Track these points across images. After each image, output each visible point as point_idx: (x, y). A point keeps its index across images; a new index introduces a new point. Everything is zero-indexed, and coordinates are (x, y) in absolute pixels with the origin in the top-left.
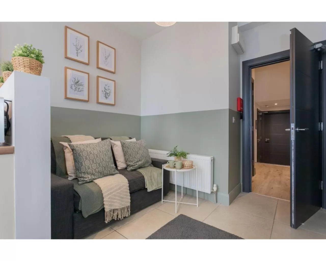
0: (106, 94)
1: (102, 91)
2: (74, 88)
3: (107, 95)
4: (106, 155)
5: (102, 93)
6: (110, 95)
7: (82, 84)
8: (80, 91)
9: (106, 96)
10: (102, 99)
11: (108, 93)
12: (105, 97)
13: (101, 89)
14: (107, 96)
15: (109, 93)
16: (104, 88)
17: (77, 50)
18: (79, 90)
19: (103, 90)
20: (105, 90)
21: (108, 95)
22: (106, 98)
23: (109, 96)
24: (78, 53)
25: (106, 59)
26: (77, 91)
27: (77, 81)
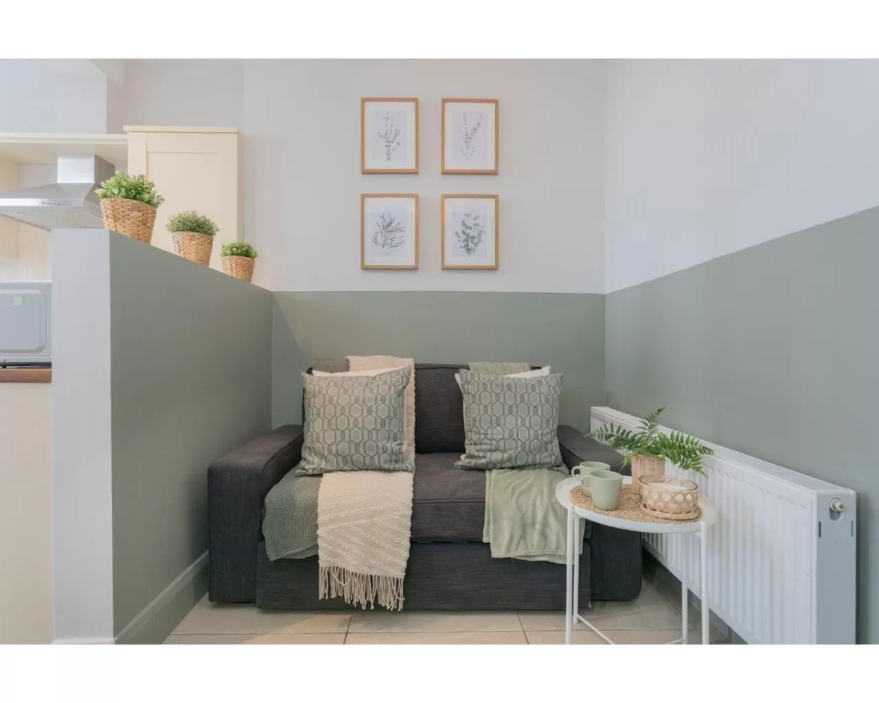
0: (469, 240)
1: (457, 234)
2: (380, 240)
3: (472, 242)
4: (370, 411)
5: (456, 238)
6: (480, 240)
7: (400, 226)
8: (396, 246)
9: (467, 245)
10: (456, 257)
11: (474, 237)
12: (464, 250)
13: (453, 227)
14: (471, 246)
15: (476, 236)
16: (461, 223)
17: (388, 144)
18: (394, 243)
19: (460, 229)
20: (464, 229)
21: (476, 241)
22: (469, 250)
23: (476, 245)
24: (391, 151)
25: (468, 139)
26: (389, 246)
27: (387, 221)
